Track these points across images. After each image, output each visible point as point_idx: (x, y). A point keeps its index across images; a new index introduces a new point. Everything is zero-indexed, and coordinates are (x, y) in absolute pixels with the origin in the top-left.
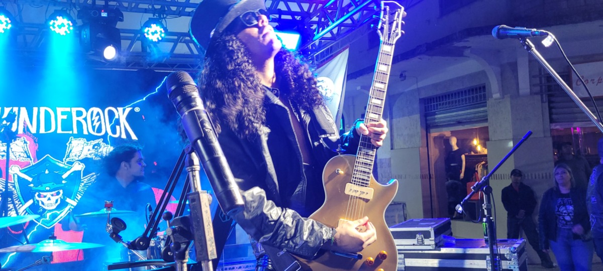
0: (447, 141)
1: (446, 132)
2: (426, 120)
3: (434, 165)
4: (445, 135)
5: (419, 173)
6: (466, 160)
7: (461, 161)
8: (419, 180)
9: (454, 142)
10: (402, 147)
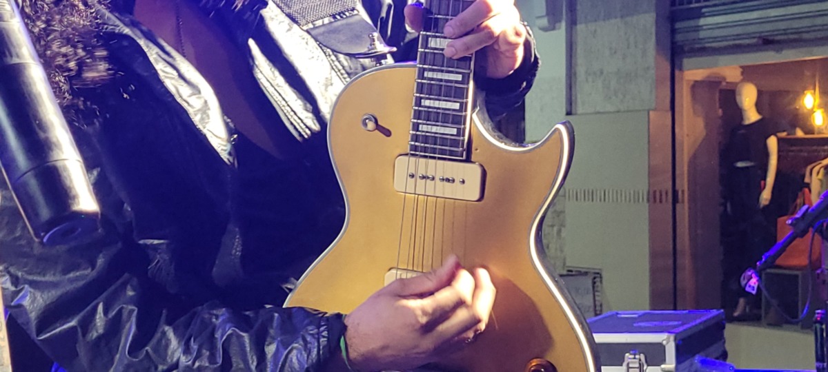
0: (729, 97)
1: (729, 69)
3: (689, 166)
4: (724, 79)
5: (643, 187)
6: (779, 151)
7: (766, 155)
8: (644, 208)
9: (748, 97)
10: (599, 109)
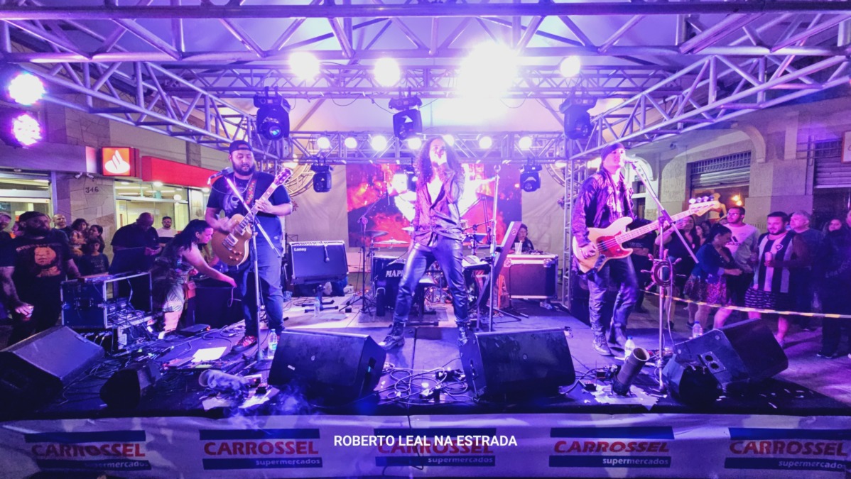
2: (692, 182)
10: (667, 201)
